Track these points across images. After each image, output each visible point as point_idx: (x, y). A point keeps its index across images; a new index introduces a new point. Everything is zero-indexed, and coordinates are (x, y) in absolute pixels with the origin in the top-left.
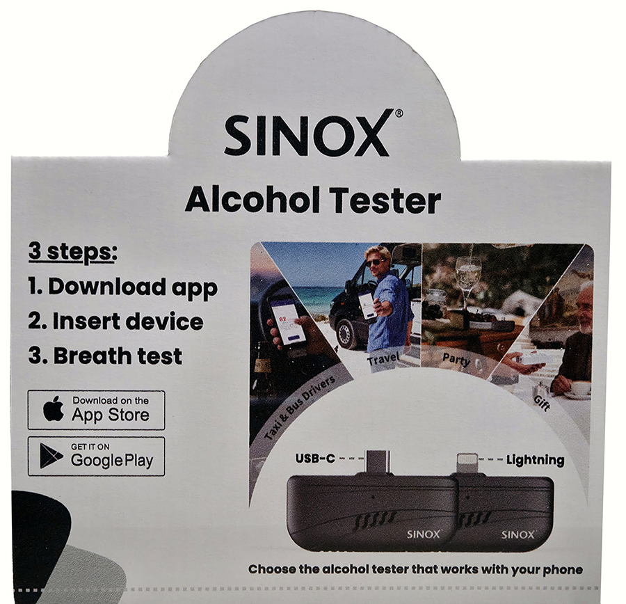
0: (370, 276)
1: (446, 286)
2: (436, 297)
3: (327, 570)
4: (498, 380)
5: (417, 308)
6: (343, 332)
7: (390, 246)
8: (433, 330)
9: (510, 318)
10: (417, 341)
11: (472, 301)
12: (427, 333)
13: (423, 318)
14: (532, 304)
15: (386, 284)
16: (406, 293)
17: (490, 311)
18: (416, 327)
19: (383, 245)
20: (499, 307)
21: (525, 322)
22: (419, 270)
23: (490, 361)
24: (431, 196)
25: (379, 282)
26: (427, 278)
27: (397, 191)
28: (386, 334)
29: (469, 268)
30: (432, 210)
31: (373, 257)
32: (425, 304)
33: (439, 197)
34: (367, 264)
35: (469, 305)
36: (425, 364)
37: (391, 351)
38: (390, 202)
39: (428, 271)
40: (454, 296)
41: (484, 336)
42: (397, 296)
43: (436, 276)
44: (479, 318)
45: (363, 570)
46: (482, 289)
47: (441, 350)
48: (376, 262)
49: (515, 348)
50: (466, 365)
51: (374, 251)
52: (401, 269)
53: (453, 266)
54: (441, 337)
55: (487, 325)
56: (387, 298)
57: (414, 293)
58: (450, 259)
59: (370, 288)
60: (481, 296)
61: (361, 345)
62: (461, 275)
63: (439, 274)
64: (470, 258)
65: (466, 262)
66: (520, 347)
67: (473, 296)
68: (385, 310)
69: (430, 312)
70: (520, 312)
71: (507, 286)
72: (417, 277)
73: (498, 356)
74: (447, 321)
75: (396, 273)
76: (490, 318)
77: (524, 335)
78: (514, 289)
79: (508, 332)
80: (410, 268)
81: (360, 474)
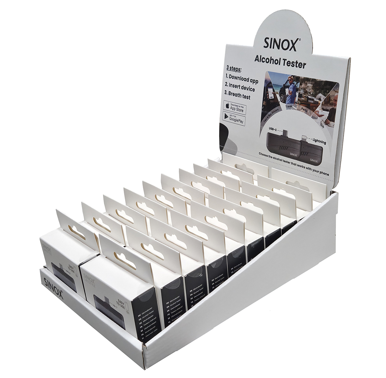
0: (288, 84)
1: (304, 89)
2: (302, 92)
3: (274, 158)
4: (313, 117)
5: (297, 94)
6: (281, 97)
7: (294, 76)
8: (300, 101)
9: (317, 100)
10: (296, 103)
11: (310, 94)
12: (299, 101)
13: (298, 97)
14: (323, 98)
15: (291, 86)
16: (296, 89)
17: (313, 98)
18: (297, 99)
19: (292, 76)
20: (315, 97)
21: (321, 102)
22: (299, 84)
23: (312, 112)
24: (304, 63)
25: (290, 85)
26: (300, 86)
27: (297, 61)
28: (290, 100)
29: (310, 85)
30: (303, 68)
31: (289, 79)
32: (299, 93)
33: (305, 64)
34: (288, 80)
35: (309, 95)
36: (298, 110)
37: (290, 104)
38: (295, 64)
39: (301, 84)
40: (306, 92)
41: (311, 105)
42: (293, 90)
43: (302, 86)
44: (311, 99)
45: (281, 160)
46: (312, 91)
47: (301, 107)
48: (290, 80)
49: (318, 109)
50: (306, 111)
51: (290, 77)
52: (295, 83)
53: (306, 84)
54: (302, 103)
55: (312, 102)
56: (291, 90)
57: (297, 90)
58: (306, 82)
59: (288, 87)
60: (312, 93)
61: (285, 102)
62: (308, 87)
63: (303, 86)
64: (310, 82)
65: (309, 83)
66: (319, 109)
67: (310, 93)
68: (291, 93)
69: (300, 96)
70: (320, 99)
71: (318, 92)
72: (298, 86)
73: (314, 111)
74: (303, 99)
75: (294, 84)
76: (313, 100)
77: (320, 106)
78: (319, 93)
79: (317, 104)
80: (297, 83)
81: (281, 135)
